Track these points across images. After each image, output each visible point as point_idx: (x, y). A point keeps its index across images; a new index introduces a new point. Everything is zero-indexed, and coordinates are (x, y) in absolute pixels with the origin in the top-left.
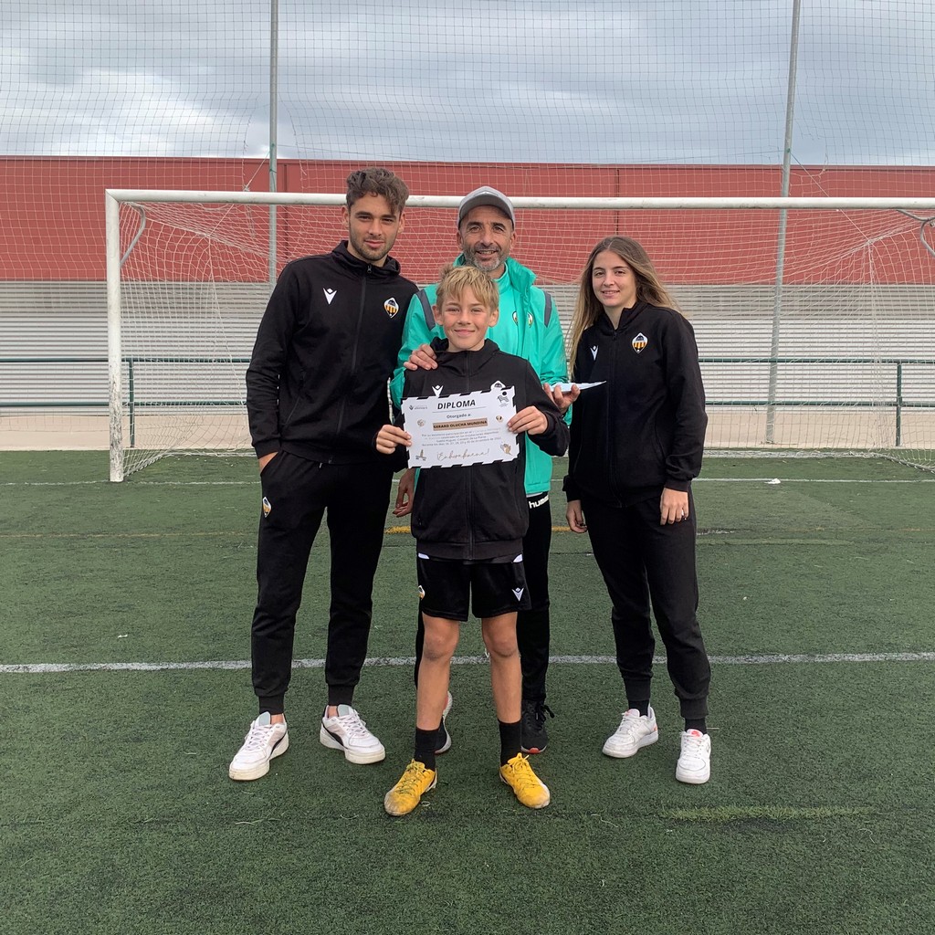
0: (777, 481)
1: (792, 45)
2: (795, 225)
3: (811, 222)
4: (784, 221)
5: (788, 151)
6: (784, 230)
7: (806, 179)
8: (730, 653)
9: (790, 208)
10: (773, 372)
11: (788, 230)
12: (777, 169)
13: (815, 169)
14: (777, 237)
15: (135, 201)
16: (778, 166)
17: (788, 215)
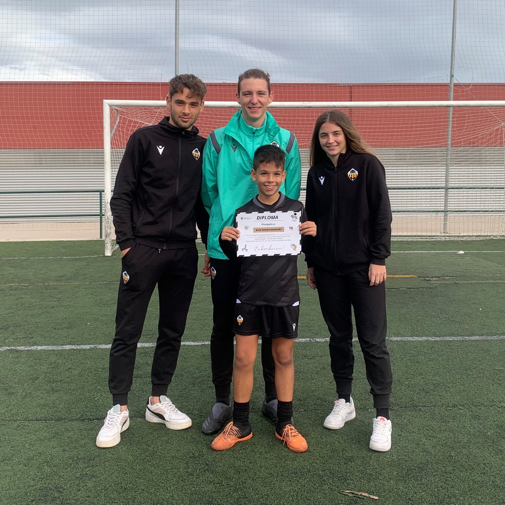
0: (461, 252)
1: (453, 20)
2: (456, 116)
3: (465, 114)
4: (451, 113)
5: (452, 76)
6: (451, 117)
7: (463, 91)
8: (487, 335)
9: (454, 107)
10: (446, 195)
11: (453, 118)
12: (446, 85)
13: (467, 85)
14: (447, 121)
15: (115, 106)
16: (447, 84)
17: (453, 110)
